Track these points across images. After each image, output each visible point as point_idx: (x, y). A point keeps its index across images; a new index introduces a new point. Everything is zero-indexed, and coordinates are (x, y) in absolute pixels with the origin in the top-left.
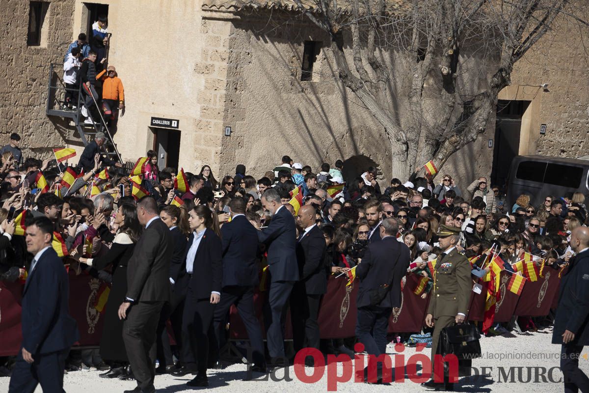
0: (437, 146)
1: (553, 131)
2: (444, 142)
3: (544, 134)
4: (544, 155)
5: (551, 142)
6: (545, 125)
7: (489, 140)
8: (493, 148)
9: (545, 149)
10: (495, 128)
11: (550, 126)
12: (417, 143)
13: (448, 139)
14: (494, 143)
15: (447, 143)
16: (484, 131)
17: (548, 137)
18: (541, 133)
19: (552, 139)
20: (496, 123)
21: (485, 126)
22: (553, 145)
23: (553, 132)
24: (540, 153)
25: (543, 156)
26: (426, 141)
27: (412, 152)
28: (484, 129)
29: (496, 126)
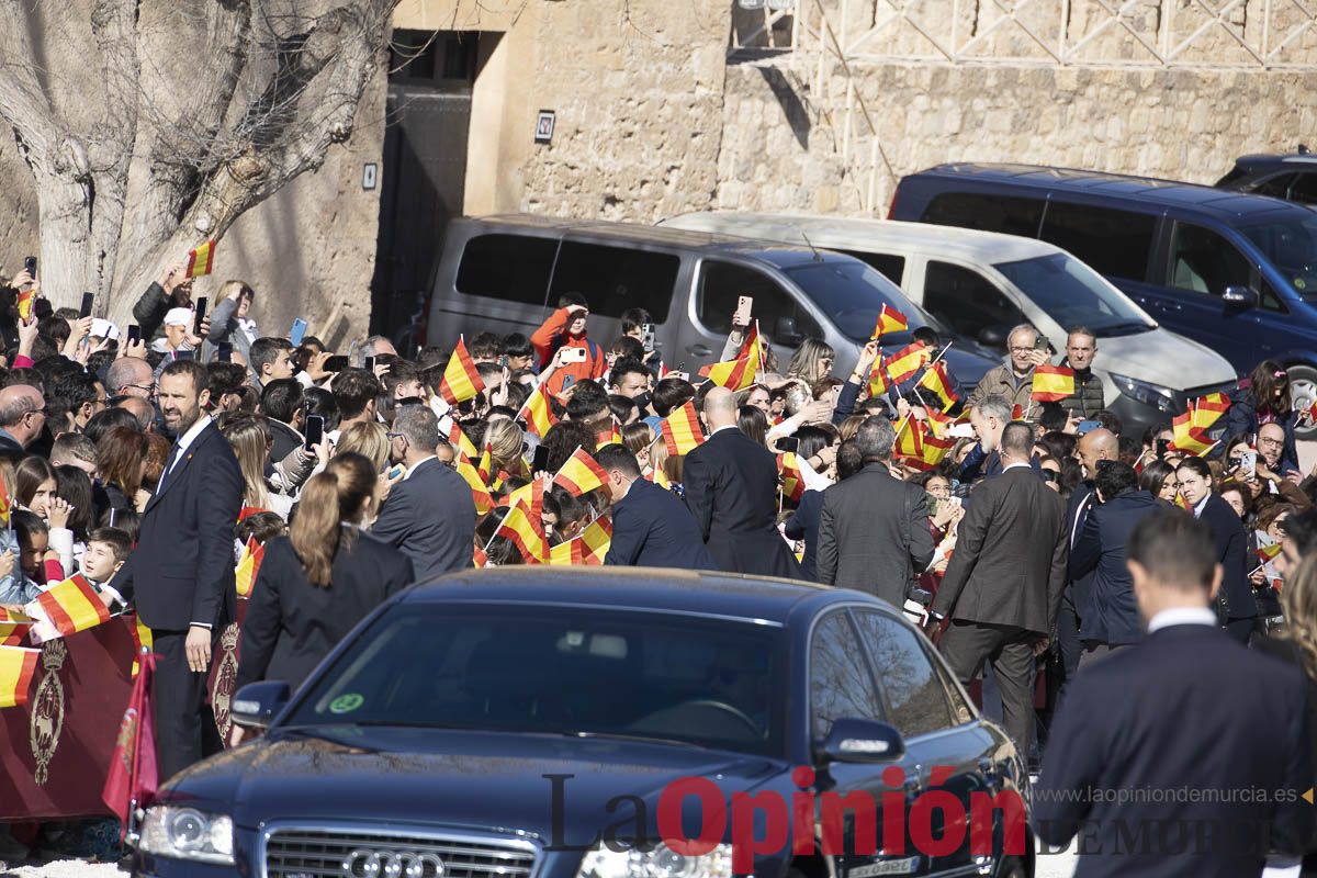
0: (190, 185)
1: (578, 132)
2: (212, 173)
3: (546, 142)
4: (547, 213)
5: (572, 168)
6: (553, 112)
7: (366, 164)
8: (377, 193)
9: (550, 193)
10: (383, 124)
11: (568, 115)
12: (124, 178)
13: (228, 164)
14: (380, 176)
15: (222, 179)
16: (347, 136)
17: (561, 152)
18: (538, 141)
19: (572, 160)
20: (389, 109)
21: (351, 118)
22: (579, 181)
23: (580, 136)
24: (534, 207)
25: (546, 219)
26: (153, 171)
27: (106, 207)
28: (349, 131)
29: (389, 120)
